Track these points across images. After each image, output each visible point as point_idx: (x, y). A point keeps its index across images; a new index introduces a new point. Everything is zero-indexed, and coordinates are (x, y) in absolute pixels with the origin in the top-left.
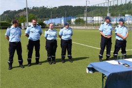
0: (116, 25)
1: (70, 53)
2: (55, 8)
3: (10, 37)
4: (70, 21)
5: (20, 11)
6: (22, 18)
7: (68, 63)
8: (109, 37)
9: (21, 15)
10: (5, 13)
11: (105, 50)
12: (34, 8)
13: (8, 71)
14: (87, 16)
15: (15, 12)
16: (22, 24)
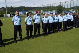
16: (4, 15)
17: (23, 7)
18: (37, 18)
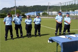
0: (65, 16)
1: (39, 31)
2: (31, 6)
3: (6, 23)
4: (39, 14)
5: (12, 8)
6: (13, 12)
7: (38, 37)
8: (61, 23)
9: (12, 10)
10: (3, 9)
11: (59, 30)
12: (19, 6)
13: (5, 41)
14: (49, 11)
15: (9, 9)
16: (13, 15)
18: (17, 20)
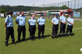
17: (22, 6)
18: (21, 20)
